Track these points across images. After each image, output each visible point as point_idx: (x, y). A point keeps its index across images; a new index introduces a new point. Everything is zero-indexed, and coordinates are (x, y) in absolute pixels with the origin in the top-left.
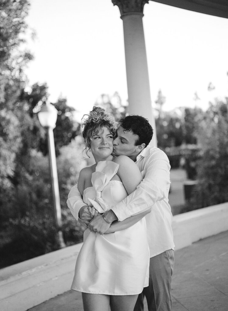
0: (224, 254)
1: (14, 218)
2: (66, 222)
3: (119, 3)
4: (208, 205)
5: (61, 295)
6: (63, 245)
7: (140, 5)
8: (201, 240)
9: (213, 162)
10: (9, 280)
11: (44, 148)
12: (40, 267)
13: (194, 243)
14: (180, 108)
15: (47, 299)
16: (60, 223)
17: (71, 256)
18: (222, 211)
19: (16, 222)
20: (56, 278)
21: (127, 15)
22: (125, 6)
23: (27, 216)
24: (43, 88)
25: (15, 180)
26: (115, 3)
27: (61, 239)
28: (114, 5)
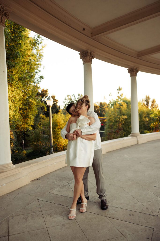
0: (118, 157)
1: (35, 141)
2: (55, 144)
3: (83, 58)
4: (110, 139)
5: (57, 170)
6: (53, 152)
7: (91, 59)
8: (109, 152)
9: (112, 123)
10: (38, 163)
11: (47, 115)
12: (50, 159)
13: (106, 153)
14: (98, 102)
15: (52, 171)
16: (52, 144)
17: (61, 155)
18: (117, 141)
19: (35, 143)
20: (56, 163)
21: (86, 63)
22: (85, 59)
23: (40, 141)
24: (46, 91)
25: (34, 127)
26: (81, 58)
27: (53, 151)
28: (81, 59)
